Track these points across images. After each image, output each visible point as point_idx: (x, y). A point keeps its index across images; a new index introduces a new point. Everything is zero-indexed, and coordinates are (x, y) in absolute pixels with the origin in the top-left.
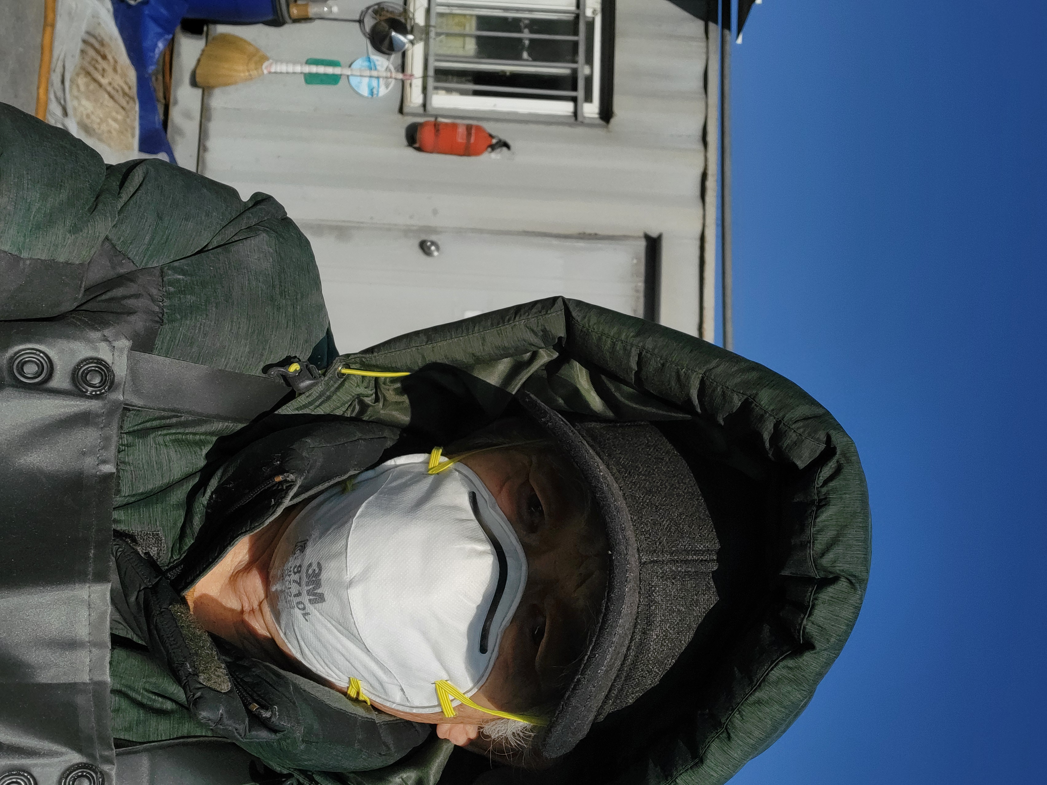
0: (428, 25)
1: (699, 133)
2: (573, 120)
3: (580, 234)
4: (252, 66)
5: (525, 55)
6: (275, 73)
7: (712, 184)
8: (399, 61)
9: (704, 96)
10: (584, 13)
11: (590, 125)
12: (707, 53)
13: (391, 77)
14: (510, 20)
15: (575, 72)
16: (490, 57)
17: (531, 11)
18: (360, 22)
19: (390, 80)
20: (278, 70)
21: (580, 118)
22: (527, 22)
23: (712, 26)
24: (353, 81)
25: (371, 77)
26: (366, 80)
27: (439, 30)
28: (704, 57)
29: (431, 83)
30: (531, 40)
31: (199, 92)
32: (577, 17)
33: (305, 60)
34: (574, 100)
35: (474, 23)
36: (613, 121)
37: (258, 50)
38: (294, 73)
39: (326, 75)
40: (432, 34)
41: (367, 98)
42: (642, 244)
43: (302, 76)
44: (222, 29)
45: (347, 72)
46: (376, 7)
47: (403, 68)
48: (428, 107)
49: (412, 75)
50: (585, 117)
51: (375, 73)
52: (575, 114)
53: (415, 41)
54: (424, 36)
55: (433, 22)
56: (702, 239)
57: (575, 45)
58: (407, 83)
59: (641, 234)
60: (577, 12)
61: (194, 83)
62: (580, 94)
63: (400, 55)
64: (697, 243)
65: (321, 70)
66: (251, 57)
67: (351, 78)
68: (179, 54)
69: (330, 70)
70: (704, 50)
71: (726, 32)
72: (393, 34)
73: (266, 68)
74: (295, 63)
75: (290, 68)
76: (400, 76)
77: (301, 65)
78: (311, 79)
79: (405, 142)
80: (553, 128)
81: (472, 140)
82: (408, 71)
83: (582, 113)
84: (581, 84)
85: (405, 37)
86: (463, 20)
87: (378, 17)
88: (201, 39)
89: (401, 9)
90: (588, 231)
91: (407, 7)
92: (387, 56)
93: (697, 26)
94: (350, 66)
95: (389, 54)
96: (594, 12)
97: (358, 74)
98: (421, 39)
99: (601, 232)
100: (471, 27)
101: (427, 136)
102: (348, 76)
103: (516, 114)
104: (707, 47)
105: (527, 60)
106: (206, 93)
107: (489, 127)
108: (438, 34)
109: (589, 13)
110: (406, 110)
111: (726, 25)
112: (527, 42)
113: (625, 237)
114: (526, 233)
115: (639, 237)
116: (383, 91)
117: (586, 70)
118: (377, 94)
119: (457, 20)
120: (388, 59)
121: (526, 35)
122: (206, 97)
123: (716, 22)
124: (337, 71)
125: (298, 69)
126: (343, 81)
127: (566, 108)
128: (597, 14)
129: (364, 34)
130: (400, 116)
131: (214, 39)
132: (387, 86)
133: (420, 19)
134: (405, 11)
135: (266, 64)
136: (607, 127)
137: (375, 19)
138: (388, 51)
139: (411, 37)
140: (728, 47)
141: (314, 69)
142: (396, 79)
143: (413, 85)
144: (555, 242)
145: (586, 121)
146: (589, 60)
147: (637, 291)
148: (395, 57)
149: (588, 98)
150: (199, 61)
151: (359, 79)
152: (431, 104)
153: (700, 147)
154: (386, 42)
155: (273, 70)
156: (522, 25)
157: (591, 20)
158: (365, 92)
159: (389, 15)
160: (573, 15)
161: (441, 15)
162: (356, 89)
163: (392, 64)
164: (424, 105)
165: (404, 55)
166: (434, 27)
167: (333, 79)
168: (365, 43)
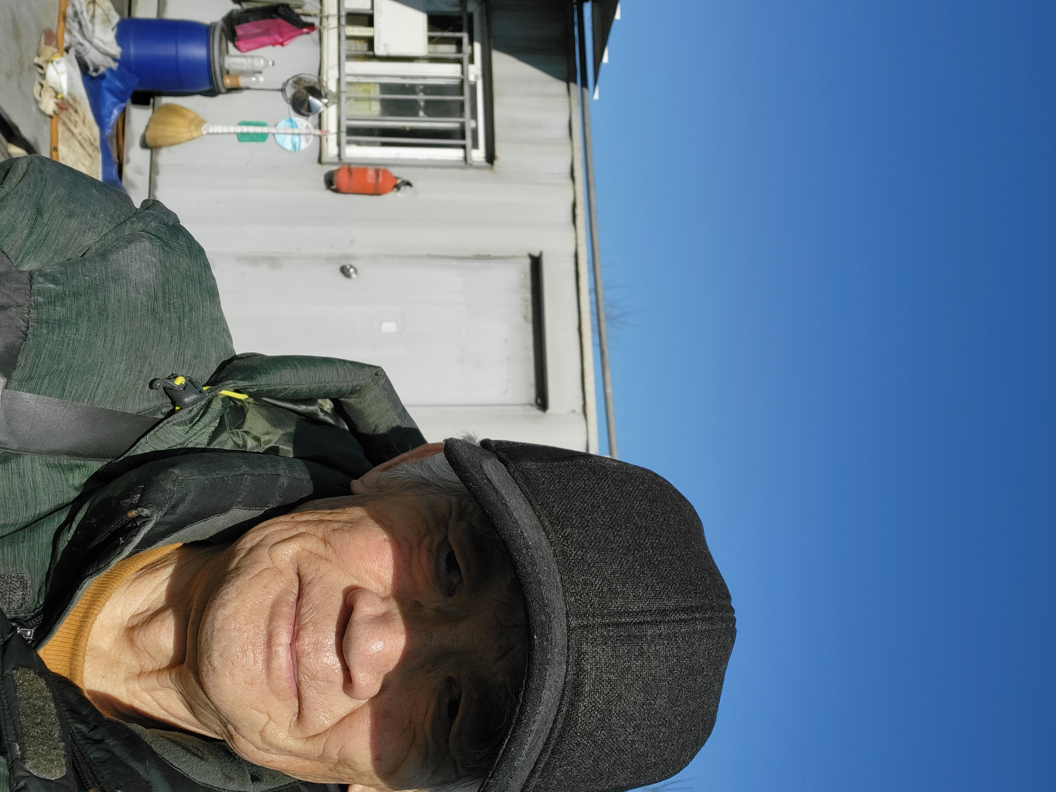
0: (339, 91)
1: (568, 171)
2: (463, 163)
3: (475, 256)
4: (193, 128)
5: (421, 113)
6: (213, 134)
7: (581, 211)
8: (317, 121)
9: (569, 141)
10: (468, 78)
11: (479, 167)
12: (570, 106)
13: (310, 134)
14: (407, 86)
15: (463, 125)
16: (392, 115)
17: (424, 78)
18: (283, 90)
19: (309, 136)
20: (215, 131)
21: (469, 162)
22: (421, 87)
23: (572, 85)
24: (279, 138)
25: (293, 134)
26: (289, 137)
27: (349, 95)
28: (567, 110)
29: (344, 137)
30: (427, 102)
31: (147, 152)
32: (462, 82)
33: (238, 123)
34: (464, 147)
35: (377, 89)
36: (496, 163)
37: (197, 116)
38: (229, 133)
39: (256, 134)
40: (343, 99)
41: (290, 151)
42: (528, 262)
43: (235, 136)
44: (165, 100)
45: (273, 130)
46: (295, 79)
47: (320, 126)
48: (342, 157)
49: (327, 132)
50: (473, 161)
51: (296, 131)
52: (465, 158)
53: (329, 105)
54: (336, 100)
55: (343, 88)
56: (576, 256)
57: (462, 104)
58: (324, 139)
59: (526, 254)
60: (462, 77)
61: (144, 144)
62: (468, 141)
63: (316, 116)
64: (572, 260)
65: (251, 129)
66: (191, 121)
67: (277, 137)
68: (130, 122)
69: (258, 130)
70: (567, 104)
71: (585, 89)
72: (311, 98)
73: (204, 130)
74: (228, 125)
75: (225, 129)
76: (318, 132)
77: (235, 126)
78: (243, 137)
79: (323, 185)
80: (448, 171)
81: (381, 180)
82: (324, 128)
83: (471, 158)
84: (468, 134)
85: (321, 101)
86: (367, 87)
87: (297, 86)
88: (148, 109)
89: (316, 80)
90: (482, 253)
91: (321, 77)
92: (306, 118)
93: (560, 86)
94: (276, 126)
95: (308, 116)
96: (476, 77)
97: (282, 131)
98: (334, 103)
99: (492, 253)
100: (376, 93)
101: (342, 180)
102: (274, 134)
103: (416, 160)
104: (570, 102)
105: (423, 117)
106: (154, 153)
107: (395, 172)
108: (348, 99)
109: (472, 78)
110: (324, 159)
111: (584, 84)
112: (422, 104)
113: (513, 257)
114: (430, 257)
115: (525, 257)
116: (304, 145)
117: (472, 124)
118: (299, 148)
119: (363, 87)
120: (307, 120)
121: (421, 97)
122: (154, 156)
123: (575, 82)
124: (265, 130)
125: (232, 129)
126: (270, 139)
127: (457, 154)
128: (478, 79)
129: (286, 100)
130: (319, 166)
131: (159, 108)
132: (307, 141)
133: (332, 87)
134: (320, 81)
135: (204, 127)
136: (492, 168)
137: (295, 88)
138: (306, 113)
139: (325, 101)
140: (587, 102)
141: (245, 129)
142: (315, 135)
143: (329, 140)
144: (455, 263)
145: (475, 164)
146: (474, 116)
147: (526, 301)
148: (313, 118)
149: (475, 145)
150: (147, 127)
151: (283, 136)
152: (344, 153)
153: (569, 182)
154: (306, 106)
155: (211, 131)
156: (417, 89)
157: (473, 83)
158: (289, 147)
159: (307, 85)
160: (459, 80)
161: (350, 84)
162: (281, 144)
163: (311, 123)
164: (339, 156)
165: (320, 116)
166: (345, 92)
167: (262, 137)
168: (288, 108)
